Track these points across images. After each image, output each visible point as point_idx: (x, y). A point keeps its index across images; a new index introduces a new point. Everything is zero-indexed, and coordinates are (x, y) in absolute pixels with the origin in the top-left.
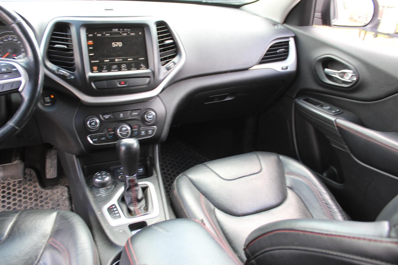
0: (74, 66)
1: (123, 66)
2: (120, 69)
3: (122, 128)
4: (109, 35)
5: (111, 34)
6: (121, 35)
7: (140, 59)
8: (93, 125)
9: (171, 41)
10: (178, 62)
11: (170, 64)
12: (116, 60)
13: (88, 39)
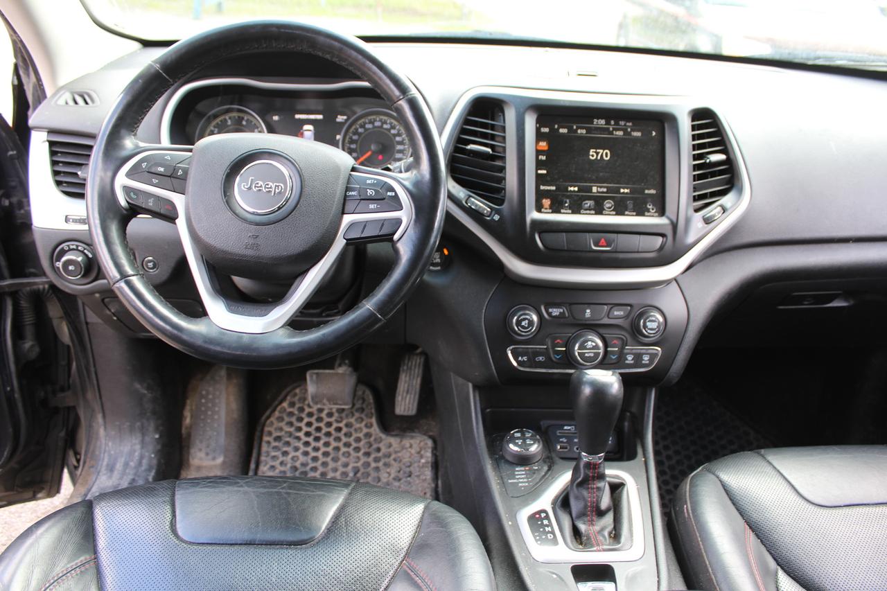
0: (502, 194)
1: (608, 204)
2: (599, 211)
3: (587, 341)
4: (584, 131)
5: (589, 130)
6: (613, 134)
7: (647, 192)
8: (523, 327)
9: (722, 157)
10: (731, 207)
11: (714, 210)
12: (594, 189)
13: (539, 136)
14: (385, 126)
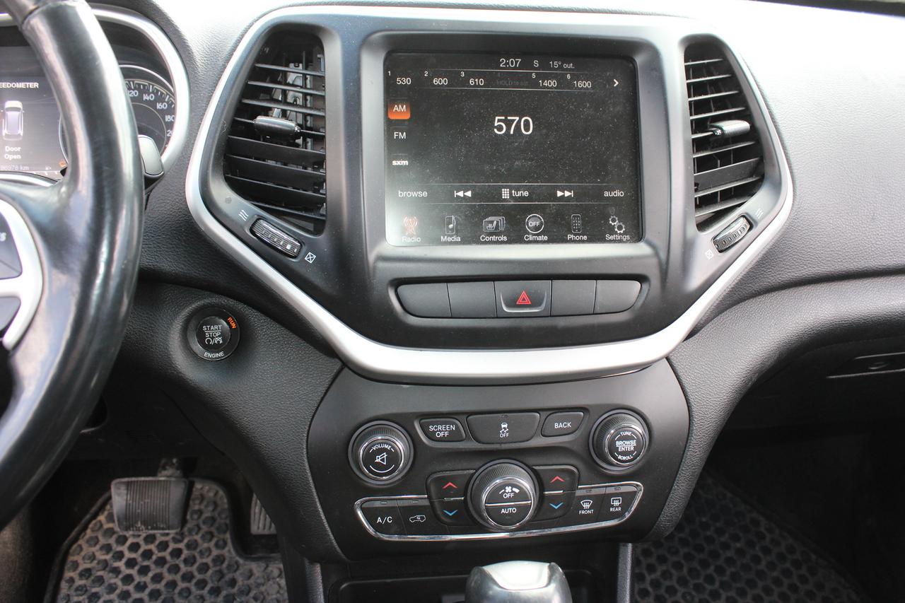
0: (322, 211)
1: (533, 222)
2: (517, 237)
3: (503, 486)
4: (481, 82)
5: (490, 80)
6: (537, 85)
7: (607, 194)
8: (378, 466)
9: (741, 125)
10: (763, 218)
11: (732, 225)
12: (505, 194)
13: (392, 94)
14: (146, 97)
